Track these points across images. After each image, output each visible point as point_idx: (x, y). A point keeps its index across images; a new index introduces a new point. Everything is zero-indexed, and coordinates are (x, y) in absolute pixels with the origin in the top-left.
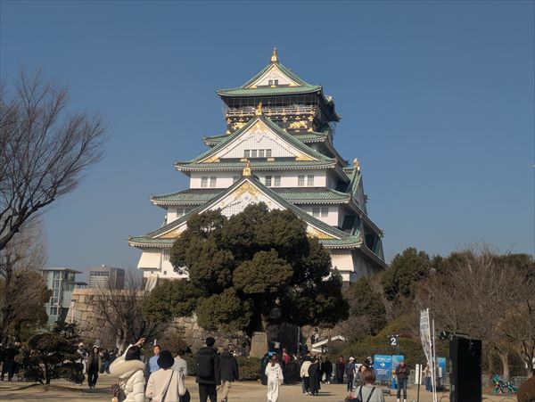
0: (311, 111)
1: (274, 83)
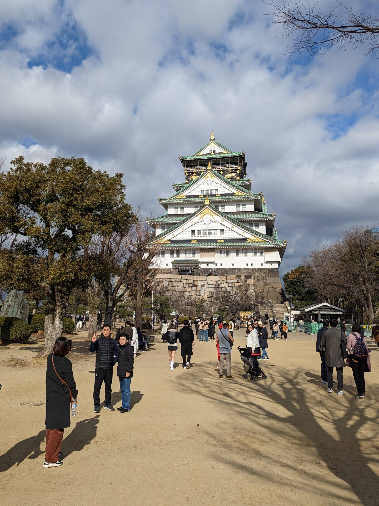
0: (238, 168)
1: (213, 152)
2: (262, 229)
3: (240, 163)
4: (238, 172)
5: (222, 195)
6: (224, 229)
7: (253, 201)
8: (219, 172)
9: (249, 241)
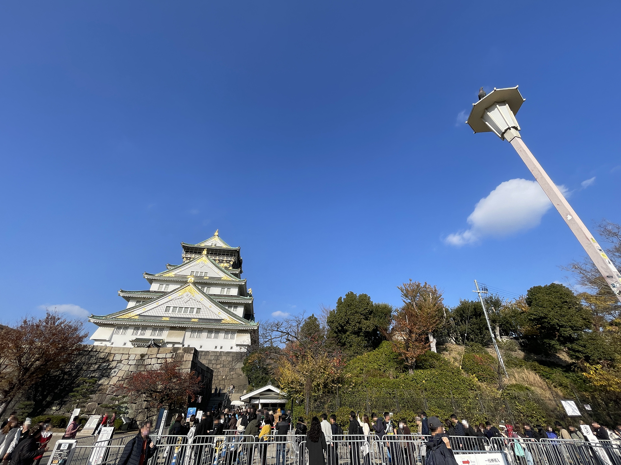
0: (233, 259)
1: (214, 245)
2: (240, 311)
3: (234, 255)
4: (232, 263)
5: (211, 278)
6: (201, 307)
7: (237, 286)
8: (215, 260)
9: (223, 322)
